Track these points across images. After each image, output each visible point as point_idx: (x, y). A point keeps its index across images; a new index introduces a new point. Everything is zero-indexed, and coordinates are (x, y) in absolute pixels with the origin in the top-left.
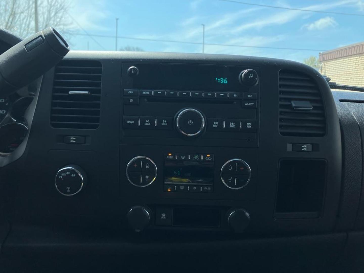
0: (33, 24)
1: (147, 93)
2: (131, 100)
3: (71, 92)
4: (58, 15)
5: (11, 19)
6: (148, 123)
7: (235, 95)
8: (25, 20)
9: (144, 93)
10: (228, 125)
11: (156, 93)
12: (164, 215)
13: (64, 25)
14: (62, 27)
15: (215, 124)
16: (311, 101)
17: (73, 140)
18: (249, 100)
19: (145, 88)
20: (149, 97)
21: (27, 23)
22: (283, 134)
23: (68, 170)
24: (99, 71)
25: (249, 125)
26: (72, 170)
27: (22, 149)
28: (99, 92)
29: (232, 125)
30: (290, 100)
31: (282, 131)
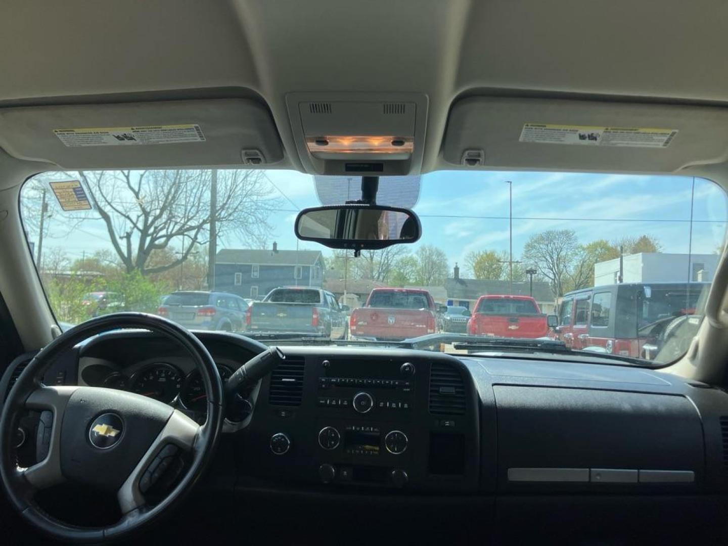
0: (207, 196)
1: (335, 380)
2: (324, 386)
3: (283, 380)
4: (249, 179)
5: (173, 190)
6: (334, 403)
7: (397, 383)
8: (195, 191)
9: (332, 380)
10: (390, 404)
11: (341, 380)
12: (345, 472)
13: (258, 194)
14: (255, 198)
15: (382, 404)
16: (456, 387)
17: (283, 414)
18: (407, 387)
19: (333, 377)
20: (336, 384)
21: (198, 195)
22: (431, 412)
23: (279, 436)
24: (303, 364)
25: (406, 406)
26: (282, 436)
27: (249, 420)
28: (301, 379)
29: (394, 405)
30: (439, 386)
31: (431, 410)
